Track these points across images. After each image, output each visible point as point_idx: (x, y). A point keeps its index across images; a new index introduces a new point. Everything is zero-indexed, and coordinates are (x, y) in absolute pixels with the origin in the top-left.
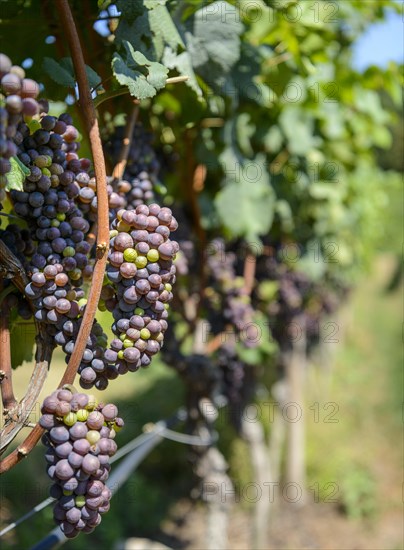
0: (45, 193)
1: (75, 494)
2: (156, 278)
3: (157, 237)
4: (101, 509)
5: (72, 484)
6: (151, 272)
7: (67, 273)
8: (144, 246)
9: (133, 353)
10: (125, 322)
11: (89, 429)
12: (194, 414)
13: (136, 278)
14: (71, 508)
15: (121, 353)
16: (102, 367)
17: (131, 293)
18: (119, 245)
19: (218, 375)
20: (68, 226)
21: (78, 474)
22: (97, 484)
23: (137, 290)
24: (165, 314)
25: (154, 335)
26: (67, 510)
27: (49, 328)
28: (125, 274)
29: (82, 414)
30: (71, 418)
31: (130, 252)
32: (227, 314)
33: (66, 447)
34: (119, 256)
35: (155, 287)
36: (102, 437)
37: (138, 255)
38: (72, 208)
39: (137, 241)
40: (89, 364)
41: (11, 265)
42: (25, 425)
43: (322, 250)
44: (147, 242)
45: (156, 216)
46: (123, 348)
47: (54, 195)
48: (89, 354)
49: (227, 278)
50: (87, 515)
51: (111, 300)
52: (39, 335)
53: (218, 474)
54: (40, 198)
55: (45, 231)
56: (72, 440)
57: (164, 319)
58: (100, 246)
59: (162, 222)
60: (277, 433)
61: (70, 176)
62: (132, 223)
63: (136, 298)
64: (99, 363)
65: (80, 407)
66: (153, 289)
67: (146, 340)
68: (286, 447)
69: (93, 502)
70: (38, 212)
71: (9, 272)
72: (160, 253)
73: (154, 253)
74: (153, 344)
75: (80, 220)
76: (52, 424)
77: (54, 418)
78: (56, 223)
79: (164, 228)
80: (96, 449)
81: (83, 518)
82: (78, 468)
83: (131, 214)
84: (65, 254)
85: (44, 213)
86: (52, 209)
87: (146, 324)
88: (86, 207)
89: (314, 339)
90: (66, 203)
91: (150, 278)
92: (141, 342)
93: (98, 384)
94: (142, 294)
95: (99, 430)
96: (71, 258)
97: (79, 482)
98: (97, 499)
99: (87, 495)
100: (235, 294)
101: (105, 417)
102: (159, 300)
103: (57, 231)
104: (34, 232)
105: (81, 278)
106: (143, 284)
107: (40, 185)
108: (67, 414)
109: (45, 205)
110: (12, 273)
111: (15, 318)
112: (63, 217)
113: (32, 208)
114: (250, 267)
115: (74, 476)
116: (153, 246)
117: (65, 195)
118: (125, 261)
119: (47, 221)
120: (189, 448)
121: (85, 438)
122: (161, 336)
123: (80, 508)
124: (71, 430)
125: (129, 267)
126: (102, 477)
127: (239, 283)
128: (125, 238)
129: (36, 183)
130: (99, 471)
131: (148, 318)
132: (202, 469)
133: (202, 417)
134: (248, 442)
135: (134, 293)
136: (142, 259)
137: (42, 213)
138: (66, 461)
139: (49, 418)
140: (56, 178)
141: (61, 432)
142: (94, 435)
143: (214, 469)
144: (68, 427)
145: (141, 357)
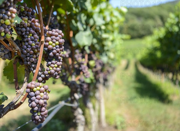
0: (26, 28)
1: (37, 112)
2: (58, 49)
3: (58, 38)
4: (45, 116)
5: (36, 108)
6: (57, 48)
7: (33, 51)
8: (54, 40)
9: (53, 71)
10: (50, 63)
11: (41, 92)
12: (73, 98)
13: (53, 50)
14: (36, 116)
15: (49, 71)
16: (44, 77)
17: (51, 54)
18: (47, 40)
19: (79, 86)
20: (33, 38)
21: (38, 105)
22: (43, 108)
23: (53, 53)
24: (61, 60)
25: (58, 66)
26: (35, 116)
27: (28, 67)
28: (49, 48)
29: (38, 88)
30: (35, 89)
31: (51, 42)
32: (81, 69)
33: (34, 98)
34: (47, 43)
35: (58, 52)
36: (44, 94)
37: (53, 43)
38: (34, 33)
39: (52, 39)
40: (40, 76)
41: (16, 48)
42: (22, 95)
43: (106, 55)
44: (55, 39)
45: (58, 32)
46: (50, 70)
47: (28, 29)
48: (40, 73)
49: (80, 60)
50: (41, 117)
51: (46, 57)
52: (26, 69)
53: (80, 115)
54: (24, 29)
55: (26, 39)
56: (35, 96)
57: (61, 62)
58: (42, 40)
59: (59, 34)
60: (97, 107)
61: (33, 23)
62: (51, 34)
63: (53, 55)
64: (43, 76)
65: (37, 86)
66: (57, 53)
67: (56, 68)
68: (100, 111)
69: (43, 113)
70: (24, 33)
71: (16, 50)
72: (59, 42)
73: (57, 42)
74: (58, 69)
75: (36, 36)
76: (30, 91)
77: (30, 90)
78: (29, 37)
79: (60, 36)
80: (43, 98)
81: (40, 118)
82: (38, 104)
83: (50, 32)
84: (32, 45)
85: (26, 34)
86: (28, 33)
87: (56, 63)
88: (38, 33)
89: (106, 80)
90: (32, 31)
91: (56, 49)
92: (55, 68)
93: (43, 82)
94: (54, 54)
95: (43, 93)
96: (34, 46)
97: (38, 108)
98: (44, 113)
99: (41, 112)
100: (83, 64)
101: (45, 89)
102: (59, 56)
103: (30, 39)
104: (23, 40)
105: (37, 52)
106: (55, 51)
107: (24, 26)
108: (34, 88)
109: (26, 31)
110: (17, 50)
111: (19, 66)
112: (31, 35)
113: (22, 32)
114: (86, 57)
115: (37, 106)
116: (57, 40)
117: (32, 29)
118: (49, 45)
119: (27, 36)
120: (72, 107)
121: (39, 95)
122: (60, 66)
123: (39, 116)
124: (35, 93)
125: (50, 46)
126: (45, 106)
127: (84, 60)
128: (49, 38)
129: (23, 25)
130: (44, 104)
131: (56, 61)
132: (76, 114)
133: (75, 99)
134: (89, 108)
135: (52, 54)
136: (54, 44)
137: (25, 34)
138: (34, 102)
139: (29, 90)
140: (29, 24)
141: (32, 94)
142: (42, 94)
143: (79, 114)
144: (34, 92)
145: (55, 73)
